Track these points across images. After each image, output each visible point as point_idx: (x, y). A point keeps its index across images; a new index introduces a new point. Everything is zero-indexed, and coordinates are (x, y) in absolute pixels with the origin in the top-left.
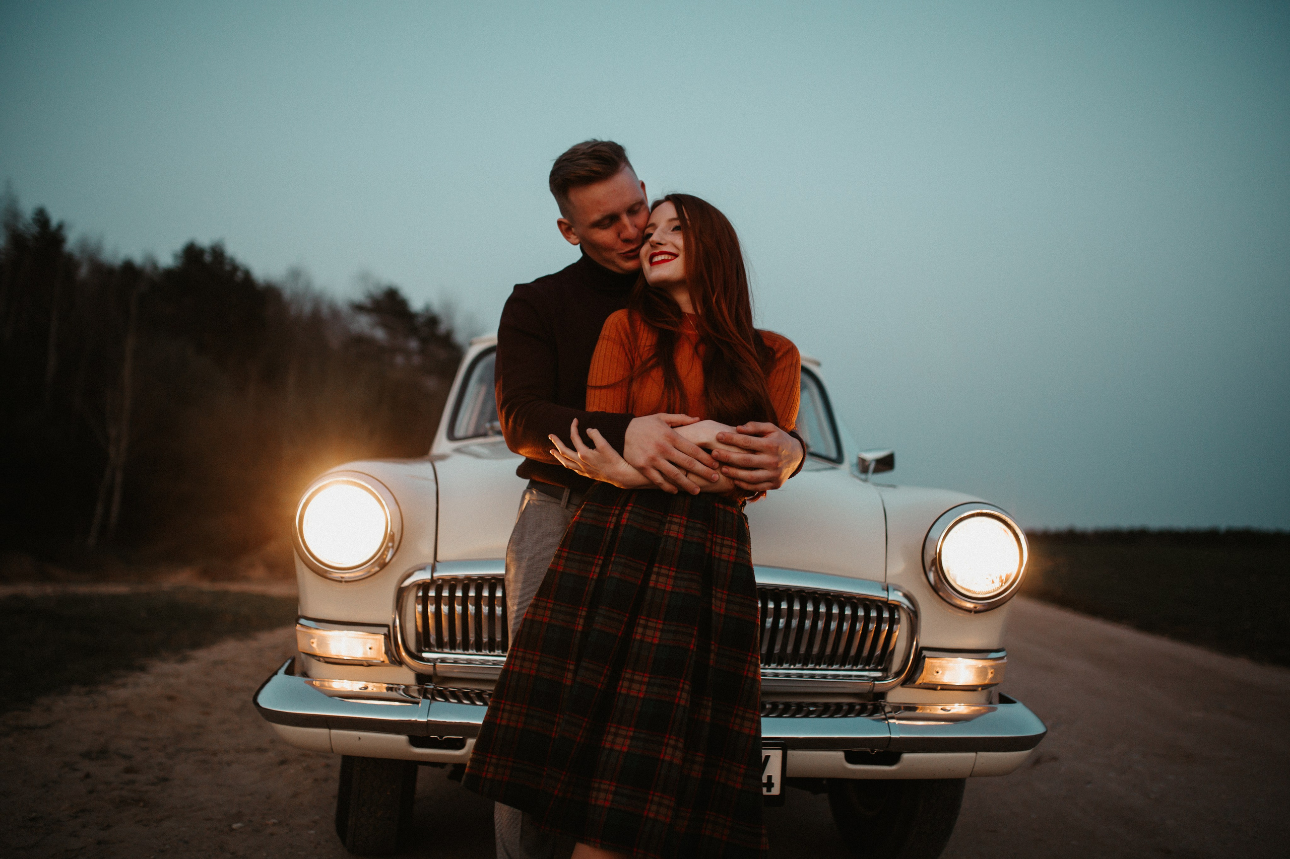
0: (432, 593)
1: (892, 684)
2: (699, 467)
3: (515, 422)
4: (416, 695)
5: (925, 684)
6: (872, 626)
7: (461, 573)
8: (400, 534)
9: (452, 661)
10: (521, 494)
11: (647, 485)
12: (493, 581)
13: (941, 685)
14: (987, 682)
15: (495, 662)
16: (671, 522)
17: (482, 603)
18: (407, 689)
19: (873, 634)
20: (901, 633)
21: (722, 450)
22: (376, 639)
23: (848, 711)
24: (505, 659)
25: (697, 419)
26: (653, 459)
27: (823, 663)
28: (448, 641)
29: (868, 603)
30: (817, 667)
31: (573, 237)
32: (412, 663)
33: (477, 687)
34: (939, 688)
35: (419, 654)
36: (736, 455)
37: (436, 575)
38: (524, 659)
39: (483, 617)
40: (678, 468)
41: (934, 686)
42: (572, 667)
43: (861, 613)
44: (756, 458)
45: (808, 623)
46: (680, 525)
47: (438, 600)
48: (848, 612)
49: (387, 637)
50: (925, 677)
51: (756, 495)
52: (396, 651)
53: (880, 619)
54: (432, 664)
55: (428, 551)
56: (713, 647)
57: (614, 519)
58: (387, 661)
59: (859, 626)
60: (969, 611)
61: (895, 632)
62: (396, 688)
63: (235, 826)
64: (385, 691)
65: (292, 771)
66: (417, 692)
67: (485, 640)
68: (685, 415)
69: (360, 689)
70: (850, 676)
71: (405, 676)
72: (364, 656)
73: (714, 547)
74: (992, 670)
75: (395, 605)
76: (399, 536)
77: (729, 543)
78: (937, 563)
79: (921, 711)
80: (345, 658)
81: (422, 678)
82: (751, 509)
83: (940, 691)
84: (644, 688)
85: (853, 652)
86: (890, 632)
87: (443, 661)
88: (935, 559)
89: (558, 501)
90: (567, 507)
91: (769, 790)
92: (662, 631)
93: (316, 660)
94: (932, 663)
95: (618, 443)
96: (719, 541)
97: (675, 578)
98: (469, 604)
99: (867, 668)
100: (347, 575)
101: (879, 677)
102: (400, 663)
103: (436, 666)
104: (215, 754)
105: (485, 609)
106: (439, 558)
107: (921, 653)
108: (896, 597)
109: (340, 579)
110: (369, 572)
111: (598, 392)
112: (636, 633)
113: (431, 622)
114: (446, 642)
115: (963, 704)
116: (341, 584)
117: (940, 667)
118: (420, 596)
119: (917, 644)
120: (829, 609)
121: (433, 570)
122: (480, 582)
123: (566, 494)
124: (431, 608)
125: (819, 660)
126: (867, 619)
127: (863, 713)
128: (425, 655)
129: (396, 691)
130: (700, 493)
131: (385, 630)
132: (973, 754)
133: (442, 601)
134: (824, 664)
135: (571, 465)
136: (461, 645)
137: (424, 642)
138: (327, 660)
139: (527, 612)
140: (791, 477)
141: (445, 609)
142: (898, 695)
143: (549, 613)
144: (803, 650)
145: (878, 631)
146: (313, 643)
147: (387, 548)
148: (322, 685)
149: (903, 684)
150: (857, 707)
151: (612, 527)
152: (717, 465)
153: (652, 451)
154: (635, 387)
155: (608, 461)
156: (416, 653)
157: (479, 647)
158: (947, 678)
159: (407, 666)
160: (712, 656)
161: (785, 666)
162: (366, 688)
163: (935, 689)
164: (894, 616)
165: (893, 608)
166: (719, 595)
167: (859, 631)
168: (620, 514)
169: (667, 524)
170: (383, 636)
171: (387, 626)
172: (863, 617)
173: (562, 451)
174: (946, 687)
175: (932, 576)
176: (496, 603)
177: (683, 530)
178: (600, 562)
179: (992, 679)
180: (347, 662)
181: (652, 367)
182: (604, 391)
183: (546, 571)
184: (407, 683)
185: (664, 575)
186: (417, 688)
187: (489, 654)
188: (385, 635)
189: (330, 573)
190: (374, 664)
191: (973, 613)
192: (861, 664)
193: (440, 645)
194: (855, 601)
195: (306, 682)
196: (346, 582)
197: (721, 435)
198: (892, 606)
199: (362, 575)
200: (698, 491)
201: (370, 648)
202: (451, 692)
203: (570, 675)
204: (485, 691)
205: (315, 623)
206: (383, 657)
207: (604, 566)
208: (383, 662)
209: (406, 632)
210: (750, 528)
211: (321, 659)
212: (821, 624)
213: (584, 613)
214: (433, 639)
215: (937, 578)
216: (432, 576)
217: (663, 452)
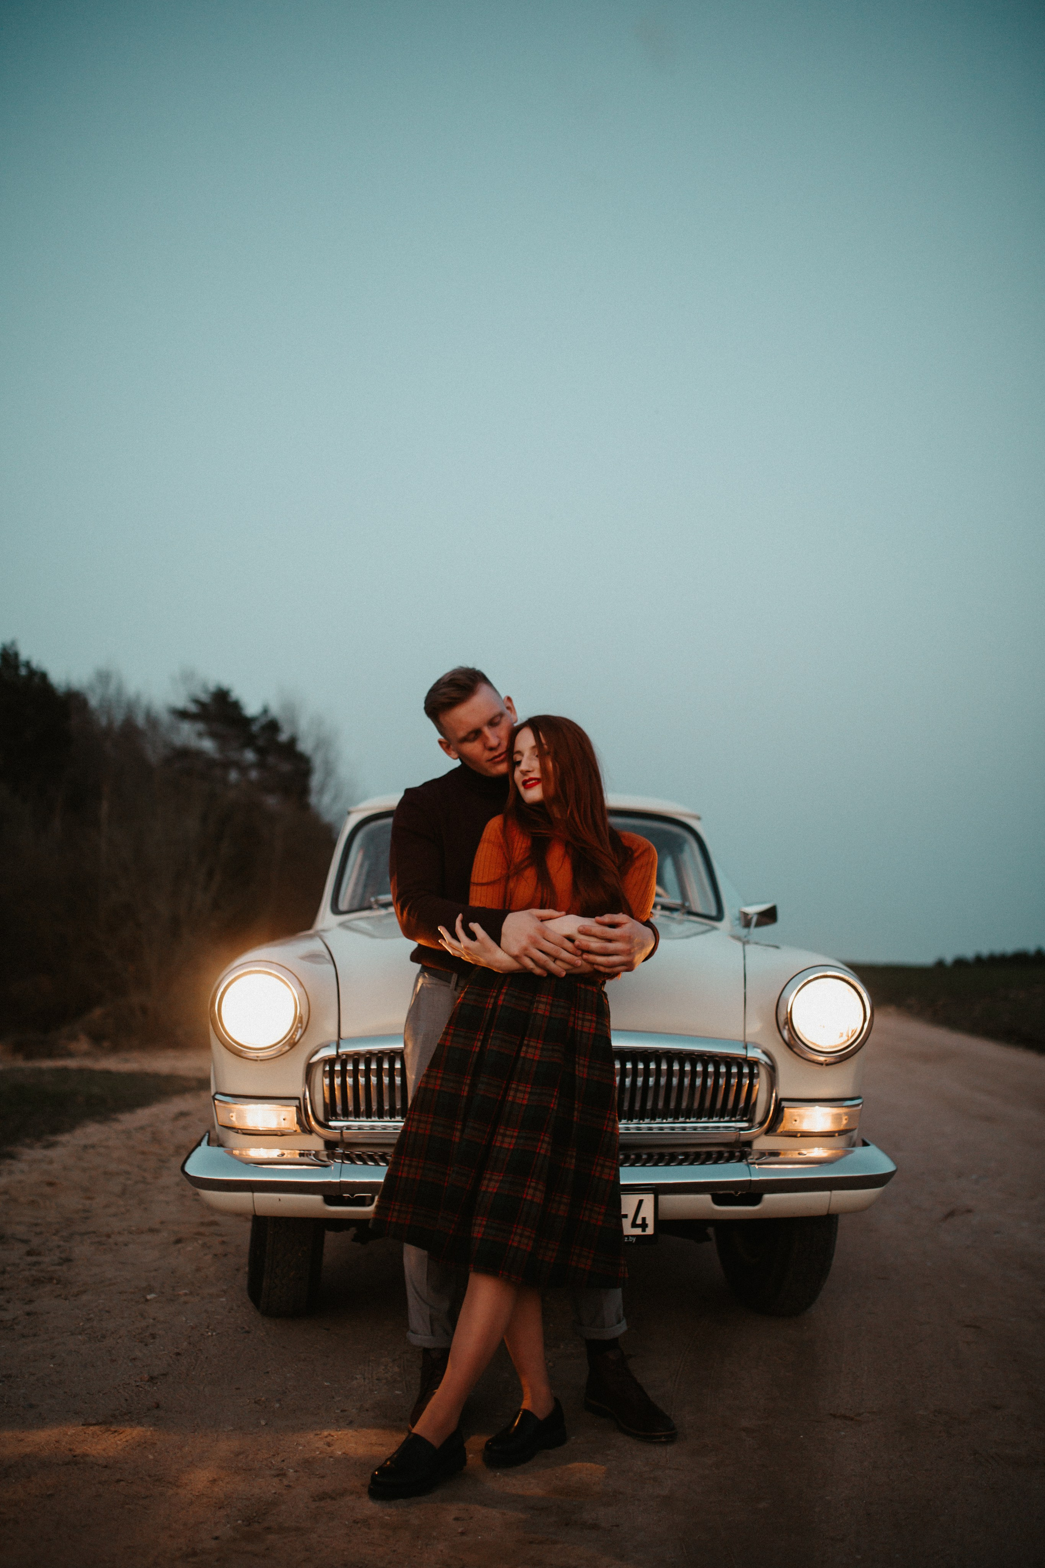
0: (338, 1068)
1: (756, 1133)
2: (565, 955)
3: (409, 914)
4: (325, 1159)
5: (785, 1132)
6: (734, 1081)
7: (363, 1048)
8: (307, 1014)
9: (357, 1128)
10: (415, 977)
11: (519, 970)
12: (392, 1054)
13: (800, 1132)
14: (842, 1127)
15: (396, 1127)
16: (539, 1002)
17: (383, 1074)
18: (316, 1155)
19: (735, 1088)
20: (761, 1085)
21: (583, 940)
22: (289, 1111)
23: (718, 1158)
24: (402, 1124)
25: (564, 913)
26: (526, 949)
27: (692, 1116)
28: (353, 1110)
29: (729, 1060)
30: (688, 1120)
31: (453, 753)
32: (320, 1131)
33: (380, 1151)
34: (799, 1135)
35: (326, 1123)
36: (595, 944)
37: (340, 1051)
38: (419, 1121)
39: (384, 1087)
40: (548, 956)
41: (794, 1134)
42: (459, 1127)
43: (723, 1069)
44: (612, 946)
45: (675, 1081)
46: (547, 1004)
47: (343, 1073)
48: (711, 1069)
49: (299, 1108)
50: (786, 1125)
51: (613, 976)
52: (306, 1120)
53: (740, 1075)
54: (339, 1131)
55: (333, 1029)
56: (576, 1106)
57: (492, 1000)
58: (299, 1131)
59: (722, 1081)
60: (820, 1064)
61: (755, 1086)
62: (307, 1154)
63: (149, 1297)
64: (298, 1157)
65: (190, 1249)
66: (325, 1156)
67: (386, 1107)
68: (553, 910)
69: (278, 1156)
70: (719, 1127)
71: (315, 1143)
72: (278, 1127)
73: (576, 1021)
74: (846, 1117)
75: (305, 1079)
76: (307, 1017)
77: (590, 1018)
78: (789, 1021)
79: (783, 1157)
80: (261, 1129)
81: (330, 1145)
82: (610, 987)
83: (800, 1138)
84: (514, 1141)
85: (719, 1105)
86: (751, 1086)
87: (348, 1128)
88: (787, 1018)
89: (447, 984)
90: (455, 989)
91: (644, 1230)
92: (530, 1093)
93: (235, 1132)
94: (791, 1112)
95: (496, 935)
96: (580, 1016)
97: (542, 1049)
98: (371, 1075)
99: (733, 1119)
100: (261, 1054)
101: (746, 1127)
102: (311, 1131)
103: (344, 1133)
104: (109, 1236)
105: (386, 1080)
106: (342, 1035)
107: (780, 1104)
108: (754, 1054)
109: (256, 1058)
110: (280, 1051)
111: (479, 888)
112: (509, 1095)
113: (338, 1093)
114: (351, 1111)
115: (822, 1149)
116: (256, 1062)
117: (799, 1115)
118: (327, 1071)
119: (776, 1096)
120: (694, 1067)
121: (338, 1047)
122: (380, 1056)
123: (455, 977)
124: (337, 1081)
125: (688, 1114)
126: (729, 1075)
127: (732, 1160)
128: (331, 1124)
129: (307, 1156)
130: (566, 974)
131: (296, 1102)
132: (827, 1193)
133: (347, 1074)
134: (694, 1117)
135: (457, 954)
136: (364, 1112)
137: (331, 1111)
138: (244, 1131)
139: (421, 1082)
140: (644, 961)
141: (350, 1081)
142: (763, 1143)
143: (439, 1082)
144: (672, 1105)
145: (740, 1085)
146: (232, 1116)
147: (296, 1030)
148: (240, 1154)
149: (768, 1132)
150: (726, 1155)
151: (490, 1007)
152: (579, 952)
153: (524, 942)
154: (511, 885)
155: (487, 950)
156: (324, 1122)
157: (381, 1114)
158: (806, 1125)
159: (316, 1133)
160: (576, 1113)
161: (658, 1120)
162: (283, 1155)
163: (795, 1136)
164: (753, 1071)
165: (753, 1063)
166: (581, 1062)
167: (722, 1086)
168: (496, 997)
169: (536, 1003)
170: (295, 1108)
171: (298, 1098)
172: (725, 1073)
173: (449, 942)
174: (805, 1134)
175: (786, 1033)
176: (395, 1074)
177: (549, 1007)
178: (481, 1037)
179: (847, 1124)
180: (263, 1133)
181: (526, 867)
182: (485, 887)
183: (436, 1045)
184: (317, 1149)
185: (532, 1047)
186: (326, 1153)
187: (391, 1120)
188: (296, 1106)
189: (245, 1052)
190: (286, 1134)
191: (824, 1065)
192: (727, 1116)
193: (346, 1114)
194: (717, 1059)
195: (225, 1151)
196: (261, 1060)
197: (581, 928)
198: (752, 1062)
199: (273, 1055)
200: (564, 974)
201: (284, 1119)
202: (357, 1155)
203: (458, 1134)
204: (387, 1153)
205: (233, 1098)
206: (296, 1127)
207: (484, 1041)
208: (296, 1131)
209: (315, 1104)
210: (609, 1003)
211: (240, 1131)
212: (687, 1081)
213: (468, 1081)
214: (339, 1109)
215: (790, 1035)
216: (337, 1052)
217: (534, 942)
